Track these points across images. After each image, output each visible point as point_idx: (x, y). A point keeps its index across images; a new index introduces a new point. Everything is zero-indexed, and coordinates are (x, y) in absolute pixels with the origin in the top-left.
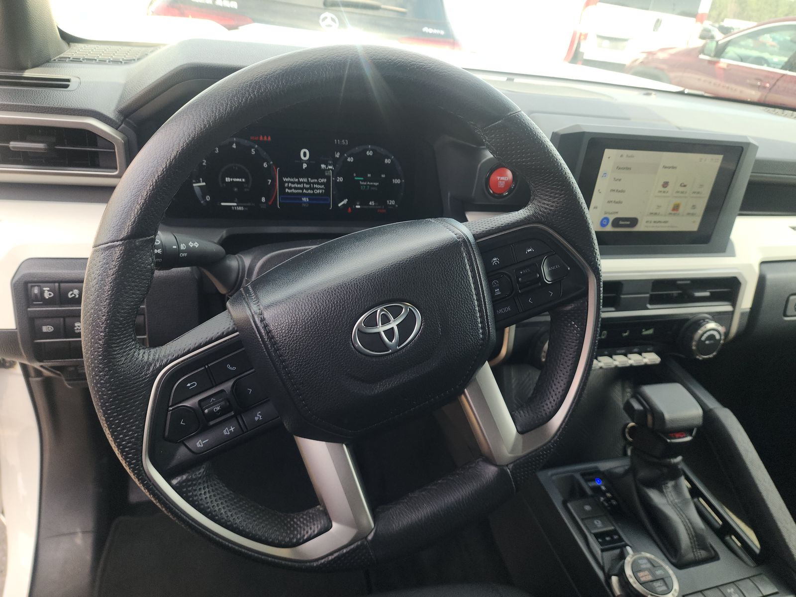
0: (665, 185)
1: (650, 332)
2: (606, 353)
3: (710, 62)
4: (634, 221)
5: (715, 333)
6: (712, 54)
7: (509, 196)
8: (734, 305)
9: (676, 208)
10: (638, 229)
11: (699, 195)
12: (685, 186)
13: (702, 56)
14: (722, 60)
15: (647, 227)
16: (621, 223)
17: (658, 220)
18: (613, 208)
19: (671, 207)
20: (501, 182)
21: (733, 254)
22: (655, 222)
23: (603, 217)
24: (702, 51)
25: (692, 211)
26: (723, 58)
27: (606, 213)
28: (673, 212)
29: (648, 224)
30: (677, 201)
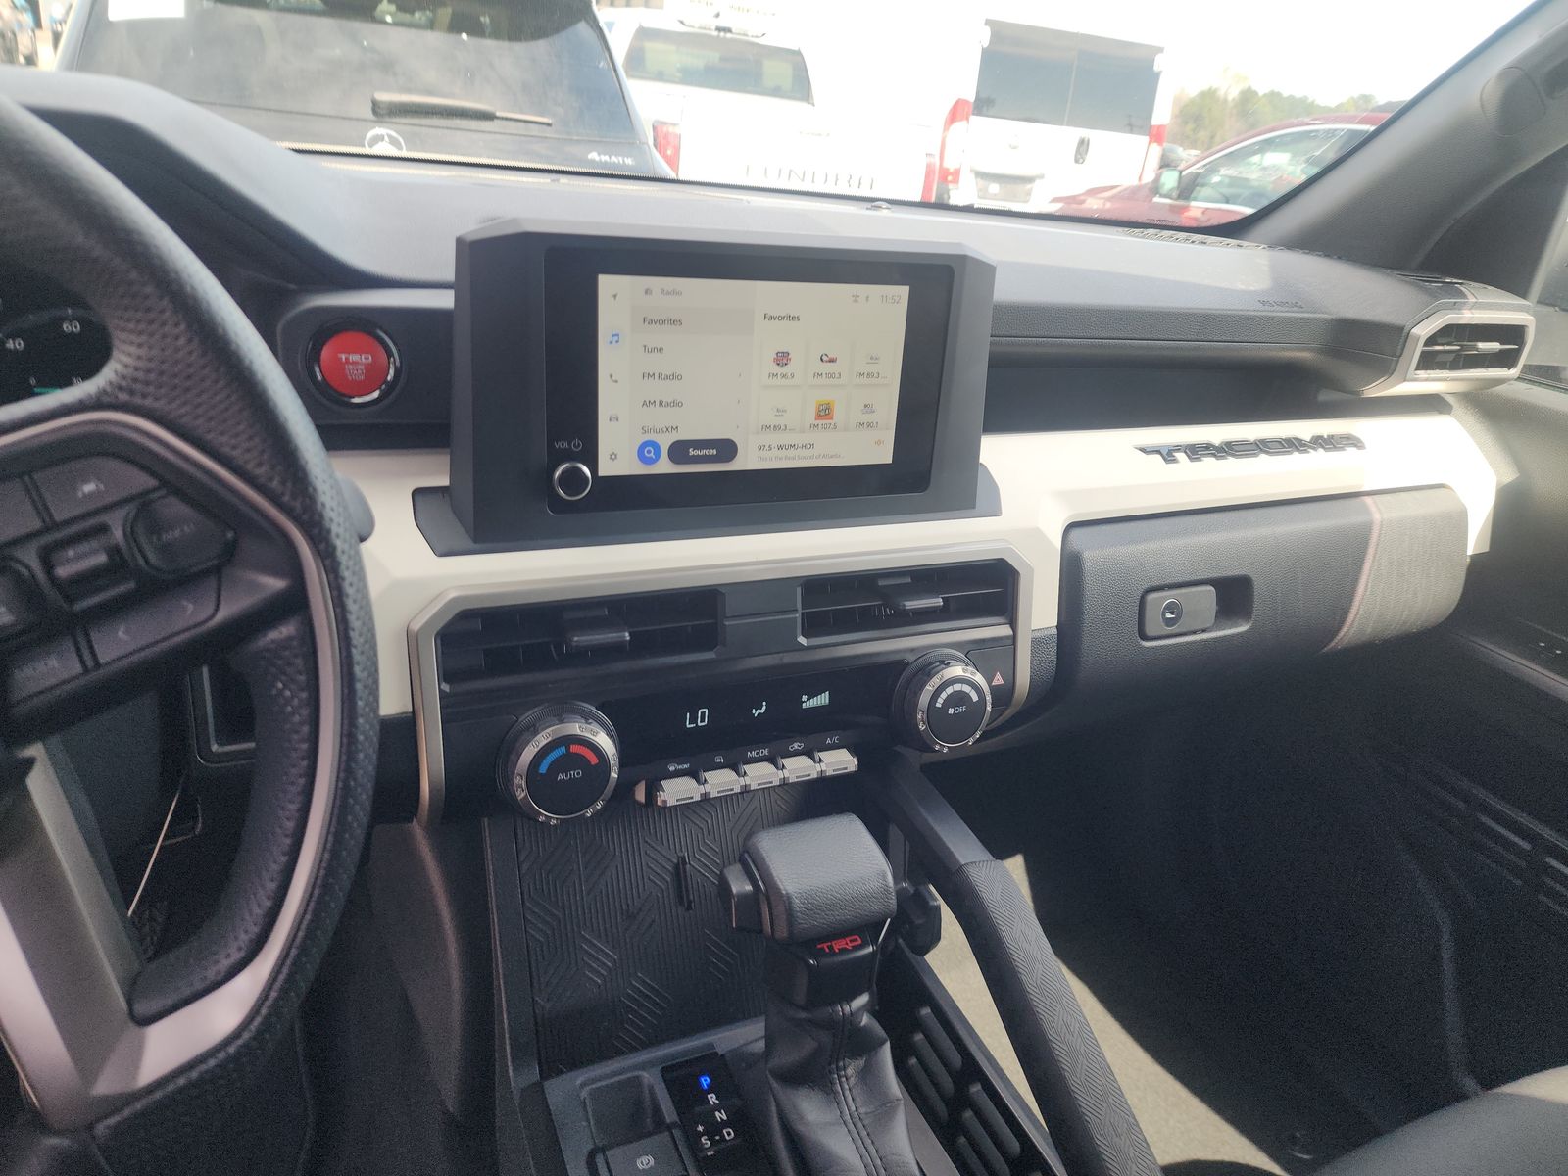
0: (782, 358)
1: (823, 699)
2: (720, 760)
3: (1172, 208)
4: (726, 449)
5: (967, 688)
6: (1175, 194)
7: (386, 402)
8: (1013, 623)
9: (825, 412)
10: (737, 465)
11: (874, 381)
12: (832, 360)
13: (1157, 199)
14: (1193, 203)
15: (760, 458)
16: (692, 452)
17: (788, 443)
18: (661, 417)
19: (812, 412)
20: (351, 366)
21: (995, 511)
22: (780, 447)
23: (639, 443)
24: (1155, 188)
25: (866, 418)
26: (1195, 199)
27: (645, 431)
28: (820, 422)
29: (764, 453)
30: (824, 396)
